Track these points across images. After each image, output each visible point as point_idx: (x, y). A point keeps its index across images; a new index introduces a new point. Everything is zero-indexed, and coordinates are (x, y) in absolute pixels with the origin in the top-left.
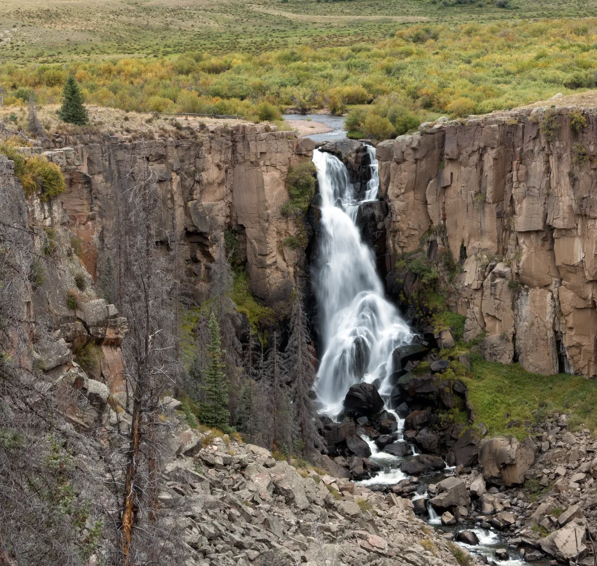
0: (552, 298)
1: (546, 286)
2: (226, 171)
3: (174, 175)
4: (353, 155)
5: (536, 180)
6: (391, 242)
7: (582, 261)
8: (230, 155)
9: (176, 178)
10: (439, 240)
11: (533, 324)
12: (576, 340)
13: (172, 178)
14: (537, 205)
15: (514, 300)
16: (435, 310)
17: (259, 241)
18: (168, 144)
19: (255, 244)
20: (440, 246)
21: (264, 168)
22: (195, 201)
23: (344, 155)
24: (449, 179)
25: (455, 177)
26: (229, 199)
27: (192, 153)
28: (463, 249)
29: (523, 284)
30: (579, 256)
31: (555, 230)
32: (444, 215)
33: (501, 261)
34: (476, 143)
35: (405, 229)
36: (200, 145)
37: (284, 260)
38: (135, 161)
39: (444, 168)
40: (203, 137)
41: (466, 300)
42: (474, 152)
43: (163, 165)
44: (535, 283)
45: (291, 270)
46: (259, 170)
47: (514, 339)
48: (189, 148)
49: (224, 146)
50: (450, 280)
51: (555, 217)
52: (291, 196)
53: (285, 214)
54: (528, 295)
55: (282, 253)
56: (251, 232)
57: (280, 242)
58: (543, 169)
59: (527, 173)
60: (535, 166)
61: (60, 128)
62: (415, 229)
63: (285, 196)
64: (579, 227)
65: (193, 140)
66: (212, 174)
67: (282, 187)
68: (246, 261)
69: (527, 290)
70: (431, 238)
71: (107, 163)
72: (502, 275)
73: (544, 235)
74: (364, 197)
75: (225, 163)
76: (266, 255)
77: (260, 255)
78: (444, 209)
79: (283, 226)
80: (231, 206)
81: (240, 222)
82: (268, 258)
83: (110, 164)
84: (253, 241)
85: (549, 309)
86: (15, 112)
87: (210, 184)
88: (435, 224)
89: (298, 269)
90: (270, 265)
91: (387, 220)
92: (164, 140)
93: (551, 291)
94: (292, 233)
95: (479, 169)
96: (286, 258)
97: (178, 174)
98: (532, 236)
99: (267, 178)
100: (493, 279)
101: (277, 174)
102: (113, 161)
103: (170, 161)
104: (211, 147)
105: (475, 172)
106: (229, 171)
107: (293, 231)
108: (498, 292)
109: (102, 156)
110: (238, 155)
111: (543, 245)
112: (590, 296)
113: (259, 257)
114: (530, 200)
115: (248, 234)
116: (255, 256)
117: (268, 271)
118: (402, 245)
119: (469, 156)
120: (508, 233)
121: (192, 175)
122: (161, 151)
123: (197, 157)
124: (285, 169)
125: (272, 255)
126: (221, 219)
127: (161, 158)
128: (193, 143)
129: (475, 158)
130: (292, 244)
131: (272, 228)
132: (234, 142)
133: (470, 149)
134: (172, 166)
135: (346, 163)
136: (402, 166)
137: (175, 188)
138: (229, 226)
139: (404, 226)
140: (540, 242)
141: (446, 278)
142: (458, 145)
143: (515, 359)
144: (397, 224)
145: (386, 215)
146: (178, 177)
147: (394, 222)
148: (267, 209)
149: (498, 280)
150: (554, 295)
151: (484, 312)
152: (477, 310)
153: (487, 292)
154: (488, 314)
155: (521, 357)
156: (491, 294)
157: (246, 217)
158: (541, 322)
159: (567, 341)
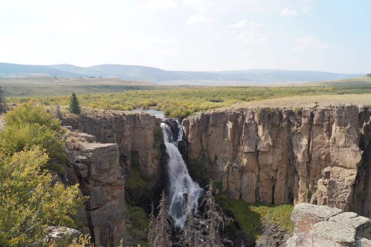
0: (256, 176)
1: (254, 172)
2: (132, 131)
3: (115, 134)
4: (173, 124)
5: (251, 134)
6: (189, 155)
7: (272, 163)
8: (133, 125)
9: (115, 135)
10: (206, 154)
11: (248, 185)
12: (265, 191)
13: (114, 135)
14: (253, 143)
15: (241, 176)
16: (207, 179)
17: (145, 157)
18: (113, 121)
20: (207, 156)
21: (147, 130)
22: (122, 144)
23: (170, 124)
24: (211, 133)
25: (213, 132)
26: (132, 141)
27: (121, 124)
28: (216, 157)
29: (244, 170)
30: (270, 161)
31: (260, 152)
32: (208, 145)
33: (234, 162)
34: (223, 120)
35: (195, 150)
36: (124, 121)
37: (154, 164)
38: (100, 129)
39: (208, 128)
40: (124, 118)
41: (221, 176)
42: (222, 123)
43: (111, 130)
44: (249, 170)
45: (156, 167)
46: (145, 130)
47: (240, 190)
48: (120, 123)
49: (131, 122)
50: (212, 168)
51: (261, 147)
52: (155, 140)
53: (154, 147)
54: (246, 175)
55: (153, 162)
56: (141, 153)
57: (152, 157)
58: (255, 130)
59: (248, 131)
60: (251, 128)
61: (71, 116)
62: (198, 150)
63: (154, 140)
64: (271, 151)
65: (121, 119)
66: (127, 133)
67: (153, 137)
68: (138, 164)
69: (246, 173)
70: (203, 153)
71: (91, 131)
72: (236, 167)
73: (255, 154)
74: (177, 138)
75: (132, 128)
76: (148, 163)
78: (207, 143)
79: (153, 151)
80: (132, 144)
81: (136, 150)
83: (92, 131)
84: (142, 157)
85: (255, 180)
86: (49, 108)
87: (127, 136)
88: (205, 148)
89: (158, 167)
90: (149, 166)
91: (189, 147)
92: (111, 120)
93: (256, 173)
94: (156, 154)
95: (224, 129)
96: (154, 163)
97: (116, 133)
98: (249, 154)
99: (148, 133)
100: (232, 169)
101: (151, 132)
102: (93, 130)
103: (114, 128)
104: (127, 122)
105: (222, 130)
106: (133, 131)
107: (157, 153)
108: (235, 174)
109: (89, 128)
110: (136, 125)
111: (253, 157)
112: (272, 175)
113: (145, 163)
114: (250, 141)
115: (140, 154)
116: (143, 163)
117: (148, 168)
118: (193, 156)
119: (220, 124)
120: (236, 152)
121: (121, 133)
122: (110, 125)
123: (123, 126)
124: (153, 130)
125: (150, 162)
126: (130, 149)
127: (110, 127)
128: (121, 121)
129: (222, 125)
130: (157, 158)
131: (150, 152)
132: (135, 120)
133: (220, 122)
134: (114, 130)
135: (171, 126)
137: (115, 139)
138: (132, 151)
139: (194, 149)
140: (252, 156)
141: (210, 168)
142: (216, 121)
143: (240, 197)
144: (192, 149)
145: (188, 145)
146: (116, 135)
147: (191, 148)
148: (148, 145)
149: (235, 169)
150: (257, 175)
151: (229, 180)
152: (225, 180)
153: (230, 174)
154: (230, 181)
155: (242, 196)
156: (232, 174)
157: (139, 148)
158: (252, 184)
159: (261, 191)
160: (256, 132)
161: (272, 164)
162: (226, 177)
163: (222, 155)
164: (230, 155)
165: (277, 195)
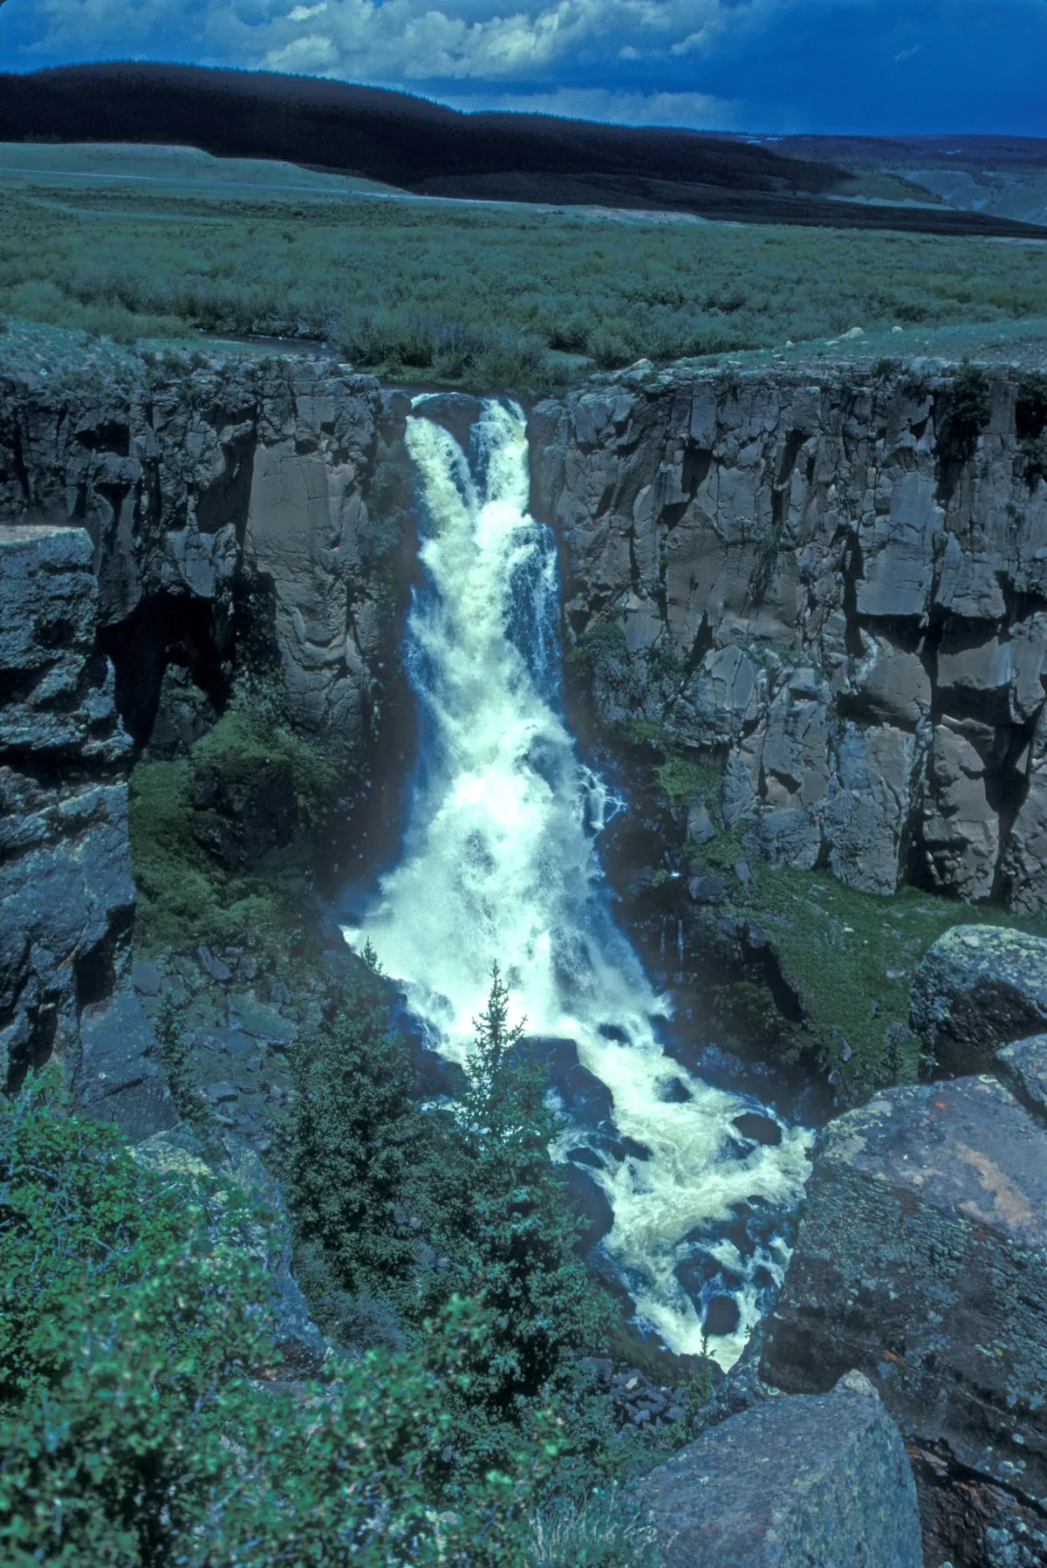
0: (916, 746)
5: (913, 511)
7: (1009, 685)
11: (871, 796)
15: (834, 745)
19: (299, 615)
21: (328, 456)
22: (184, 528)
25: (699, 487)
28: (704, 631)
30: (1001, 674)
31: (950, 617)
32: (664, 560)
33: (802, 664)
37: (359, 650)
41: (725, 739)
44: (886, 715)
46: (317, 459)
51: (959, 592)
56: (290, 590)
58: (933, 489)
59: (893, 495)
60: (914, 481)
69: (862, 728)
70: (636, 603)
72: (809, 696)
76: (327, 642)
77: (309, 640)
78: (663, 546)
82: (328, 647)
84: (294, 609)
90: (333, 662)
93: (915, 734)
96: (363, 646)
98: (890, 623)
99: (333, 478)
100: (791, 703)
108: (801, 729)
113: (309, 644)
114: (900, 551)
115: (281, 594)
116: (300, 643)
117: (327, 674)
121: (179, 470)
125: (337, 640)
134: (142, 450)
137: (146, 500)
140: (906, 635)
143: (821, 859)
148: (332, 544)
149: (801, 705)
151: (767, 764)
153: (775, 727)
155: (833, 856)
156: (786, 732)
157: (279, 557)
158: (890, 793)
159: (932, 831)
160: (940, 503)
161: (1012, 692)
163: (742, 624)
164: (786, 623)
165: (1017, 860)
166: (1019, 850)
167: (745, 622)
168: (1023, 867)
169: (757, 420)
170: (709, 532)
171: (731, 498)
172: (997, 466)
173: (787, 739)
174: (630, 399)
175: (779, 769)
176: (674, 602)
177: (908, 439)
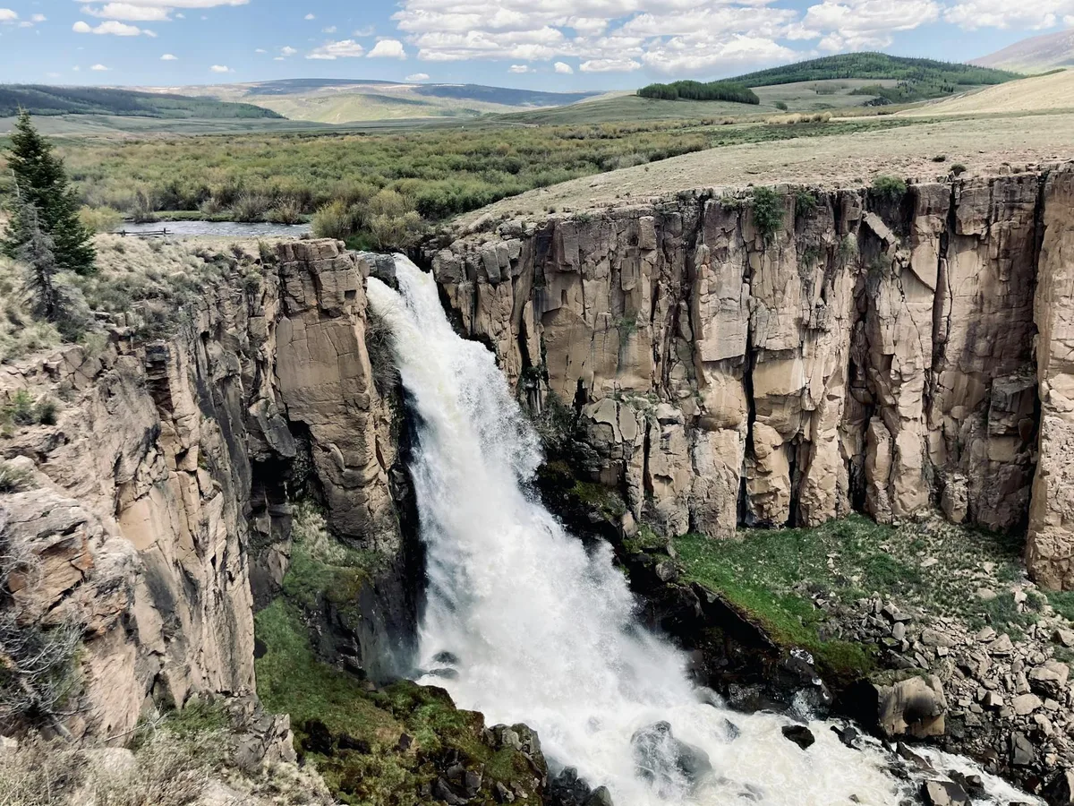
0: (741, 439)
5: (731, 289)
7: (803, 389)
8: (278, 302)
11: (718, 477)
12: (773, 485)
14: (735, 323)
15: (691, 449)
17: (344, 444)
19: (335, 449)
21: (353, 319)
22: (261, 402)
24: (560, 301)
25: (570, 296)
26: (272, 380)
28: (582, 392)
29: (698, 427)
30: (799, 381)
31: (761, 353)
32: (544, 349)
37: (382, 466)
39: (546, 283)
41: (621, 461)
42: (603, 258)
44: (720, 423)
46: (342, 322)
47: (688, 500)
49: (275, 287)
51: (770, 336)
54: (707, 440)
55: (379, 455)
56: (325, 431)
60: (728, 269)
64: (805, 345)
69: (705, 433)
70: (530, 384)
72: (672, 421)
76: (365, 466)
77: (347, 467)
78: (542, 341)
81: (296, 418)
82: (365, 470)
84: (334, 446)
85: (740, 455)
88: (535, 364)
90: (371, 480)
93: (740, 430)
96: (384, 462)
98: (721, 364)
99: (358, 335)
100: (662, 429)
104: (266, 291)
105: (604, 286)
108: (671, 445)
110: (289, 299)
111: (734, 374)
113: (348, 471)
114: (725, 316)
115: (317, 436)
116: (340, 471)
117: (366, 490)
119: (597, 264)
120: (661, 363)
121: (250, 351)
122: (218, 314)
123: (252, 314)
125: (372, 463)
128: (241, 287)
129: (605, 267)
131: (371, 418)
132: (281, 275)
133: (596, 255)
134: (237, 341)
136: (502, 287)
140: (731, 370)
142: (580, 251)
143: (691, 525)
148: (365, 388)
149: (668, 429)
150: (744, 436)
151: (652, 472)
152: (639, 472)
153: (655, 447)
154: (657, 476)
155: (698, 520)
156: (662, 449)
157: (311, 407)
158: (730, 472)
159: (754, 488)
160: (745, 282)
161: (807, 391)
162: (638, 458)
163: (609, 383)
164: (643, 377)
165: (813, 494)
166: (813, 487)
167: (611, 381)
168: (817, 497)
169: (605, 244)
170: (580, 326)
171: (594, 301)
172: (787, 250)
173: (663, 453)
174: (517, 242)
175: (661, 474)
176: (554, 377)
177: (722, 242)
